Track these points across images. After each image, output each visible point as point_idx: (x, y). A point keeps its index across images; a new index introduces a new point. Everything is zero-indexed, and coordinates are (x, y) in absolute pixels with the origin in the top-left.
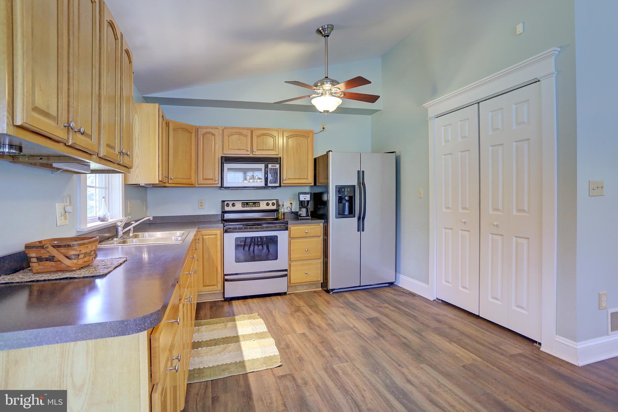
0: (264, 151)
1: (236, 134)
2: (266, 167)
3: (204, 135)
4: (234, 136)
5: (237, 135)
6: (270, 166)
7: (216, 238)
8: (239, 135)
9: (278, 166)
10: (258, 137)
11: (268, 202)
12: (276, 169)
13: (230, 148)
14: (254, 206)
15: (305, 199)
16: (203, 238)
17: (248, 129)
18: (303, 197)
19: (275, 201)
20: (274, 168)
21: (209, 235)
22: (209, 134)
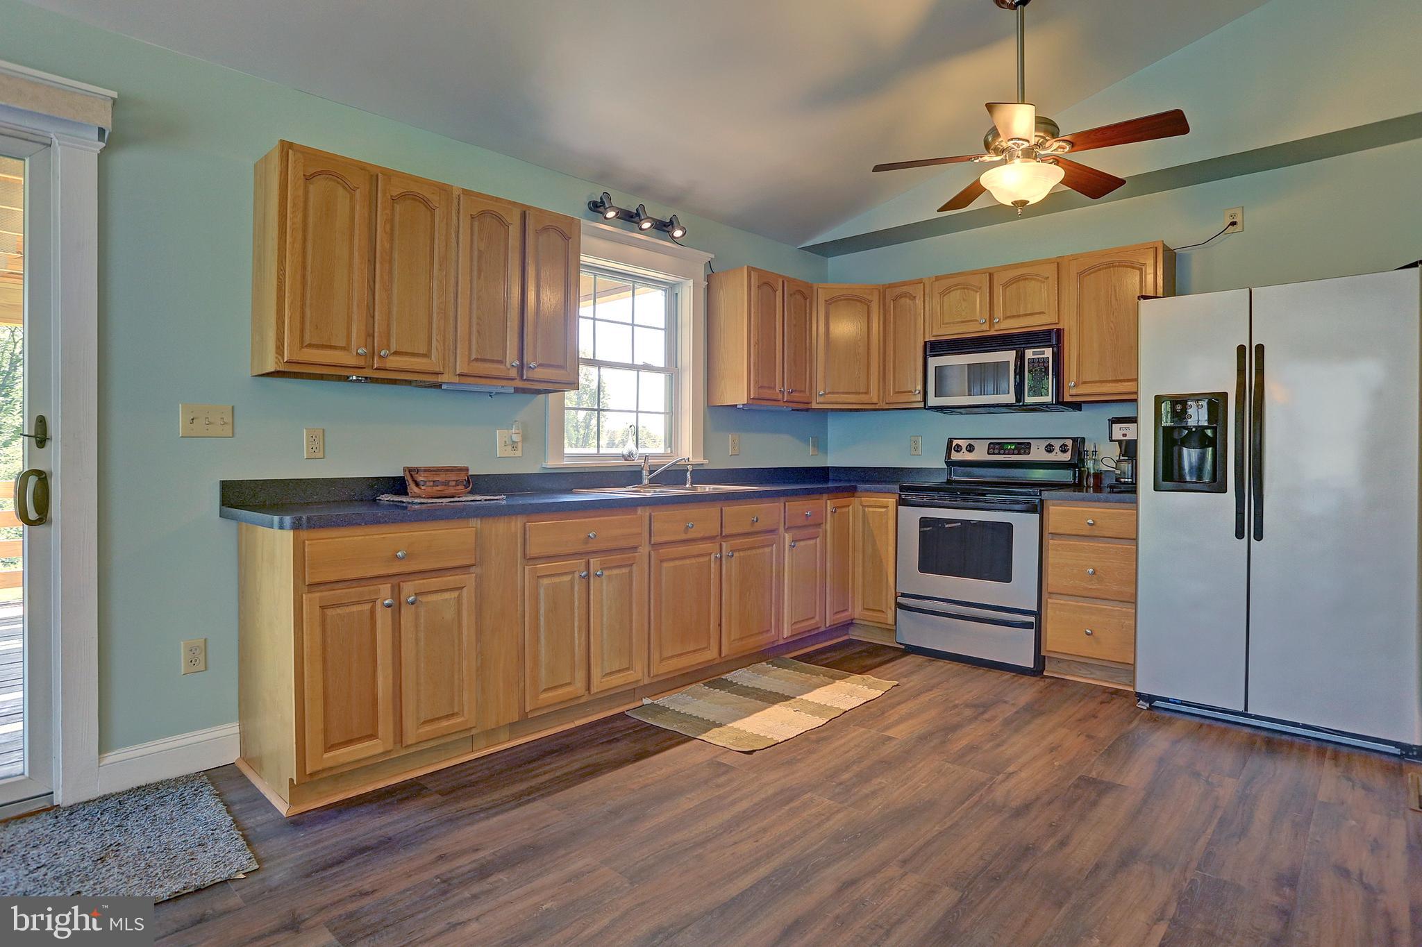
0: (1021, 318)
1: (957, 289)
2: (1020, 357)
3: (896, 299)
4: (954, 292)
5: (959, 291)
6: (1029, 354)
7: (886, 513)
8: (964, 288)
9: (1048, 353)
10: (1006, 286)
11: (1053, 442)
12: (1045, 361)
13: (945, 322)
14: (1016, 452)
15: (1124, 435)
16: (864, 511)
17: (982, 272)
18: (1120, 429)
19: (1069, 443)
20: (1038, 358)
21: (876, 507)
22: (906, 297)
